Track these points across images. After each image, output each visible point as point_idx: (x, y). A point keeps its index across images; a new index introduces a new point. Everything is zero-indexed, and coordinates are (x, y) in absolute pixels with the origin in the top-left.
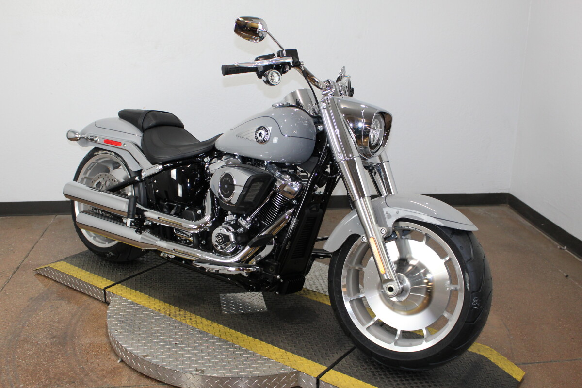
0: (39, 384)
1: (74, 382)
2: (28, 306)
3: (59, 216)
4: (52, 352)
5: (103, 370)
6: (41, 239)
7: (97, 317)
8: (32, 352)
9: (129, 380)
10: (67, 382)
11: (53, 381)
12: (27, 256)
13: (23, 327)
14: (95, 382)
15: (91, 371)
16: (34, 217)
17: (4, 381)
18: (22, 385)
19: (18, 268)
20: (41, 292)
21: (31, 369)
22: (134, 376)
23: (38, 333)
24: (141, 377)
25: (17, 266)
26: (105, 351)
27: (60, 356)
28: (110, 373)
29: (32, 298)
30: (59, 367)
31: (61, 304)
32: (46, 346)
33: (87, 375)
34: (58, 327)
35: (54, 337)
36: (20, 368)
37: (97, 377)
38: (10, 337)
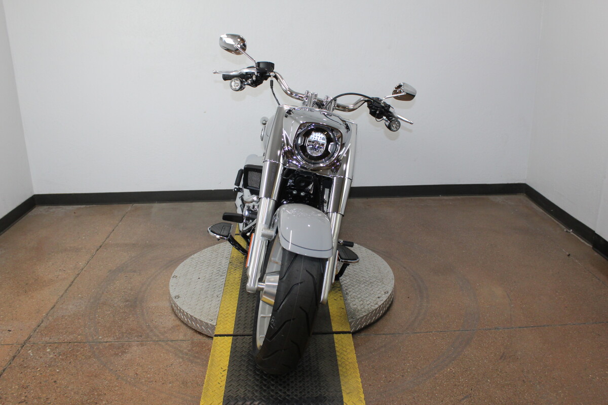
0: (113, 337)
1: (141, 336)
2: (107, 277)
3: (135, 205)
4: (125, 312)
5: (164, 327)
6: (120, 223)
7: (162, 286)
8: (109, 312)
9: (185, 335)
10: (135, 336)
11: (125, 335)
12: (108, 237)
13: (103, 293)
14: (158, 336)
15: (155, 328)
16: (115, 205)
17: (87, 333)
18: (100, 337)
19: (100, 247)
20: (118, 266)
21: (108, 325)
22: (190, 332)
23: (114, 298)
24: (195, 334)
25: (100, 245)
26: (167, 312)
27: (131, 316)
28: (170, 330)
29: (110, 271)
30: (130, 324)
31: (134, 275)
32: (120, 308)
33: (152, 331)
34: (130, 294)
35: (127, 301)
36: (100, 324)
37: (160, 333)
38: (92, 301)
